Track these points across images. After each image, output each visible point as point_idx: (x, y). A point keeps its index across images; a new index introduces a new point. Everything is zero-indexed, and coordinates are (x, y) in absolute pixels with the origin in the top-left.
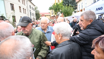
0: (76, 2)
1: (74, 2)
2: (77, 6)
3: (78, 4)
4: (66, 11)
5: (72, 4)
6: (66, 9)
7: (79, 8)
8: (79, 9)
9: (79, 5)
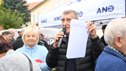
0: (29, 10)
1: (25, 9)
2: (30, 16)
3: (32, 14)
4: (8, 20)
5: (21, 11)
6: (8, 16)
7: (34, 19)
8: (34, 22)
9: (34, 16)
